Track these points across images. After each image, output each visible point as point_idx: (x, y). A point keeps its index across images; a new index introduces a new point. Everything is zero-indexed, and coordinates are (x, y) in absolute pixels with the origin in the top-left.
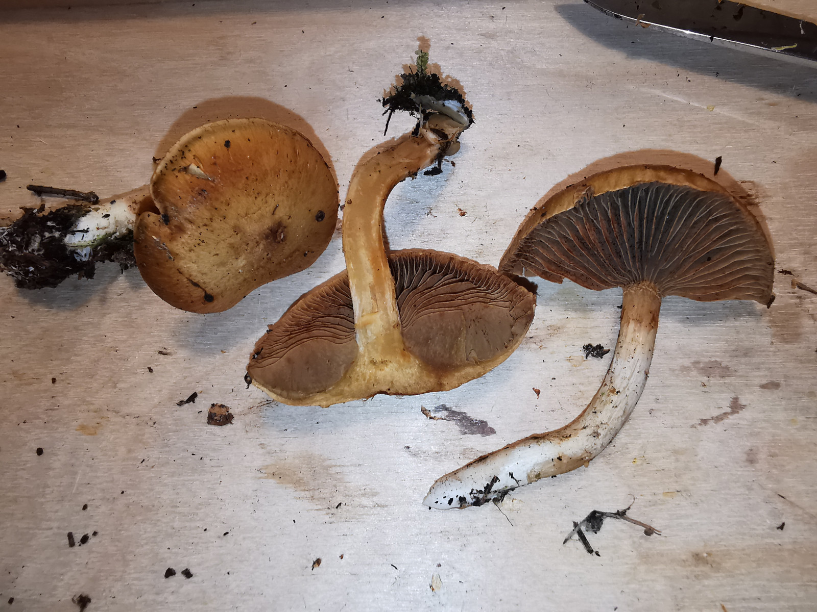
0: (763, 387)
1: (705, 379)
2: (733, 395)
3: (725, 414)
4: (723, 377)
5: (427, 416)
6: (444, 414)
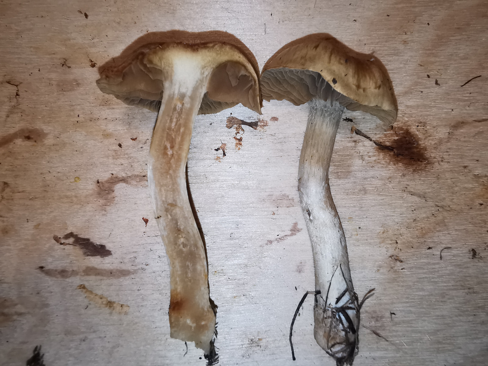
1: (275, 209)
2: (294, 221)
3: (286, 235)
4: (288, 207)
5: (58, 242)
6: (71, 240)
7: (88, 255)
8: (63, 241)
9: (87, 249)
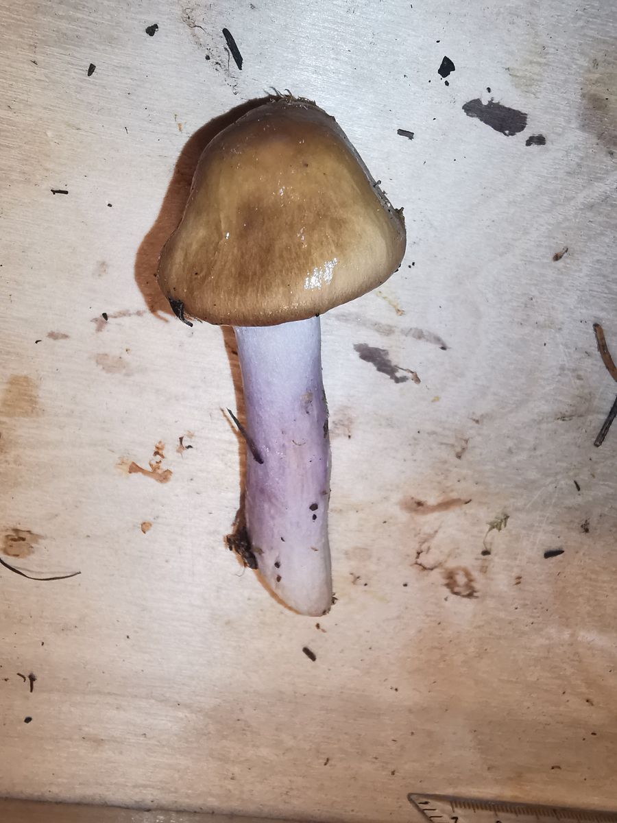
0: (65, 336)
1: (126, 356)
2: (100, 334)
3: (115, 317)
4: (106, 355)
5: (416, 375)
6: (399, 374)
7: (384, 350)
8: (410, 375)
9: (383, 359)
